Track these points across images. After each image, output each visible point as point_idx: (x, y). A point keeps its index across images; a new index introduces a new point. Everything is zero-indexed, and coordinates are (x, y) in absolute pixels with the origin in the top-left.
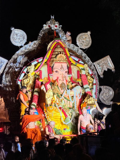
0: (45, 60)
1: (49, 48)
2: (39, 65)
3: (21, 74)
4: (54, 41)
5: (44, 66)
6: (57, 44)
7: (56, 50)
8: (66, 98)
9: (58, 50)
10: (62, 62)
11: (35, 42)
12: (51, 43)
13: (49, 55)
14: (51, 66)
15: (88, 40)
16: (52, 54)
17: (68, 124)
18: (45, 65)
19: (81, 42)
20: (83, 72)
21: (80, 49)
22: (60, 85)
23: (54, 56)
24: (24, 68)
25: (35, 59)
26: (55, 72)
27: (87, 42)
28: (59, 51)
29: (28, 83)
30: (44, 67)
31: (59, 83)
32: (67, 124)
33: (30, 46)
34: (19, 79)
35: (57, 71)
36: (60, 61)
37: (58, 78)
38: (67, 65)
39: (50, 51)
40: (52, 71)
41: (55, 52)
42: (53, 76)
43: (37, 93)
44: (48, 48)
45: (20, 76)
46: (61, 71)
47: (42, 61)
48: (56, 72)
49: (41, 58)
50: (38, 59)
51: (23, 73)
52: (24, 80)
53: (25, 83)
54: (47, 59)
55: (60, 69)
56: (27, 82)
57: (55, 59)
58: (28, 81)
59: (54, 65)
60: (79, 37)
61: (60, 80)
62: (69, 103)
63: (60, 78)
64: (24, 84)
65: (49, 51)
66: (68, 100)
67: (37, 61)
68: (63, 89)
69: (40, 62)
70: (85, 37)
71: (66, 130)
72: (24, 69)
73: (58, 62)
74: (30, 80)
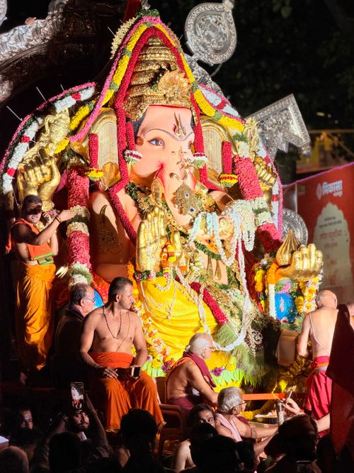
0: (108, 95)
1: (120, 46)
2: (84, 111)
3: (16, 144)
4: (136, 22)
5: (105, 116)
6: (150, 34)
7: (150, 57)
8: (203, 247)
9: (158, 55)
10: (178, 103)
11: (40, 23)
12: (124, 28)
13: (123, 74)
14: (134, 119)
15: (226, 31)
16: (132, 73)
17: (232, 352)
18: (107, 113)
19: (200, 37)
20: (243, 150)
21: (197, 65)
22: (174, 194)
23: (145, 80)
24: (23, 124)
25: (67, 88)
26: (150, 142)
27: (221, 40)
28: (161, 61)
29: (45, 182)
30: (104, 122)
31: (167, 185)
32: (228, 348)
33: (19, 38)
34: (7, 164)
35: (157, 140)
36: (171, 99)
37: (162, 166)
38: (193, 117)
39: (126, 59)
40: (136, 138)
41: (147, 63)
42: (140, 158)
43: (86, 226)
44: (115, 45)
45: (11, 156)
46: (176, 139)
47: (96, 96)
48: (154, 142)
49: (89, 84)
50: (76, 89)
51: (23, 144)
52: (31, 172)
53: (33, 183)
54: (113, 91)
55: (173, 133)
56: (40, 179)
57: (148, 91)
58: (43, 175)
59: (144, 115)
60: (196, 19)
61: (171, 175)
62: (218, 266)
63: (172, 166)
64: (26, 185)
65: (121, 58)
66: (213, 255)
67: (76, 95)
68: (189, 212)
69: (88, 101)
70: (215, 20)
71: (222, 374)
72: (26, 127)
73: (164, 102)
74: (52, 173)
